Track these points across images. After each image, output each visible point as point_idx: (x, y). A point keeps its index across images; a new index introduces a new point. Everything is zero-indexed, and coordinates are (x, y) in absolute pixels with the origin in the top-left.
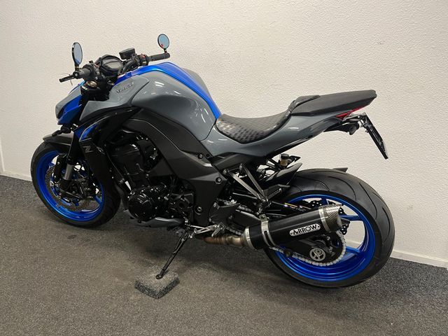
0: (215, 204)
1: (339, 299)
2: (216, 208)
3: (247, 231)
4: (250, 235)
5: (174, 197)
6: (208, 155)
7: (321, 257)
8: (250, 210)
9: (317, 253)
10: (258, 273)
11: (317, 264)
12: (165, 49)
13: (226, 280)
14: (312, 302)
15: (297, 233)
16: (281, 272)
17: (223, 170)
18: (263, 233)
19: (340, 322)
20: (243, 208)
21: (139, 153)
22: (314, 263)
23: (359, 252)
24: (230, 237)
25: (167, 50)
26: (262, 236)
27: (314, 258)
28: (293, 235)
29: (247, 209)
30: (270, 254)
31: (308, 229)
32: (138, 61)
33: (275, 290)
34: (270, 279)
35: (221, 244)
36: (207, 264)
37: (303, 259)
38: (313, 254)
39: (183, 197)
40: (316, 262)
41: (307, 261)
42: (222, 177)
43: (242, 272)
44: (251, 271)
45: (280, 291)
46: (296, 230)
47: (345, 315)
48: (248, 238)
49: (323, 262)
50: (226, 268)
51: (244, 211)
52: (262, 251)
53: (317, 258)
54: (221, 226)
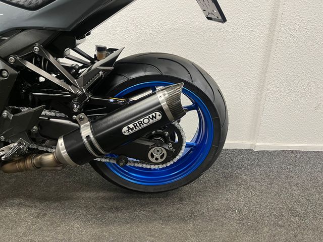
0: (5, 113)
1: (181, 199)
2: (7, 118)
3: (61, 142)
4: (66, 148)
7: (162, 157)
8: (63, 115)
9: (157, 153)
10: (88, 194)
11: (156, 167)
13: (45, 215)
14: (155, 211)
15: (132, 129)
16: (115, 186)
17: (9, 56)
18: (85, 139)
19: (190, 226)
20: (53, 114)
22: (153, 167)
23: (195, 145)
24: (39, 157)
26: (84, 145)
27: (153, 160)
28: (127, 134)
29: (58, 115)
30: (99, 168)
31: (146, 121)
33: (111, 209)
34: (103, 198)
35: (26, 169)
36: (17, 201)
37: (140, 165)
38: (152, 156)
40: (155, 164)
41: (144, 166)
42: (9, 68)
43: (68, 199)
44: (79, 194)
45: (117, 209)
46: (131, 126)
47: (192, 216)
48: (64, 152)
49: (162, 163)
50: (44, 199)
51: (55, 117)
52: (87, 167)
53: (157, 159)
54: (20, 144)
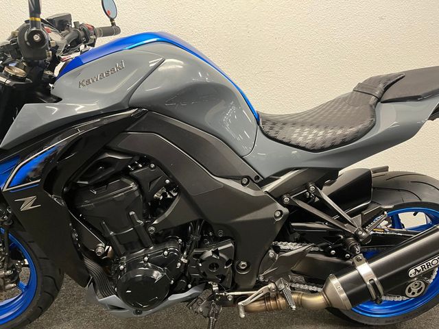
0: (271, 253)
5: (198, 256)
6: (257, 178)
9: (415, 287)
12: (112, 20)
15: (419, 271)
17: (283, 196)
18: (368, 283)
21: (137, 194)
25: (116, 21)
27: (410, 295)
31: (435, 262)
32: (82, 33)
38: (410, 290)
39: (216, 252)
48: (343, 296)
53: (413, 293)
